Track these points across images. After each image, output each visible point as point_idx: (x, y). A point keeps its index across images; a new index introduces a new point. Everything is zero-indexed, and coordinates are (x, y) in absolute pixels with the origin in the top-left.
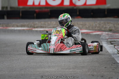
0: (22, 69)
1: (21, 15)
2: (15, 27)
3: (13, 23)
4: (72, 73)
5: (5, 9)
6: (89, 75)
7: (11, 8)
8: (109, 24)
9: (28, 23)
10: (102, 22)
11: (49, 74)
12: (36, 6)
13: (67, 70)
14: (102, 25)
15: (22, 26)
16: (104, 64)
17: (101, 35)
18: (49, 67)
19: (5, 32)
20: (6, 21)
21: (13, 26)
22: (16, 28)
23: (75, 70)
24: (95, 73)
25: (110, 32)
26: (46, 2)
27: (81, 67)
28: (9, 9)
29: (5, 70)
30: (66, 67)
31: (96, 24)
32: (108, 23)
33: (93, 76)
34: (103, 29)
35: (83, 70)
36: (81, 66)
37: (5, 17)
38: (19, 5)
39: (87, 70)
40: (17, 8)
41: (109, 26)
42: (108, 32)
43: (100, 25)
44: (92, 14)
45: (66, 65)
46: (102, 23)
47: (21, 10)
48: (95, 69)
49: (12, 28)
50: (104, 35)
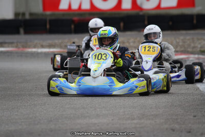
0: (51, 121)
1: (48, 26)
2: (38, 48)
3: (36, 41)
4: (138, 126)
5: (20, 17)
6: (167, 129)
7: (31, 14)
8: (200, 41)
9: (60, 41)
10: (188, 37)
11: (98, 128)
12: (75, 10)
13: (129, 122)
14: (188, 42)
15: (50, 46)
16: (192, 111)
17: (187, 59)
18: (98, 116)
19: (21, 56)
20: (22, 38)
21: (35, 47)
22: (40, 50)
23: (143, 121)
24: (177, 126)
25: (203, 55)
26: (92, 4)
27: (152, 115)
28: (27, 17)
29: (22, 122)
30: (128, 116)
31: (178, 40)
32: (198, 39)
33: (173, 130)
34: (190, 50)
35: (155, 122)
36: (153, 113)
37: (22, 31)
38: (44, 9)
39: (162, 121)
40: (42, 15)
41: (200, 43)
42: (198, 54)
43: (184, 42)
44: (171, 23)
45: (126, 113)
46: (189, 40)
47: (48, 18)
48: (177, 119)
49: (34, 50)
50: (192, 60)
